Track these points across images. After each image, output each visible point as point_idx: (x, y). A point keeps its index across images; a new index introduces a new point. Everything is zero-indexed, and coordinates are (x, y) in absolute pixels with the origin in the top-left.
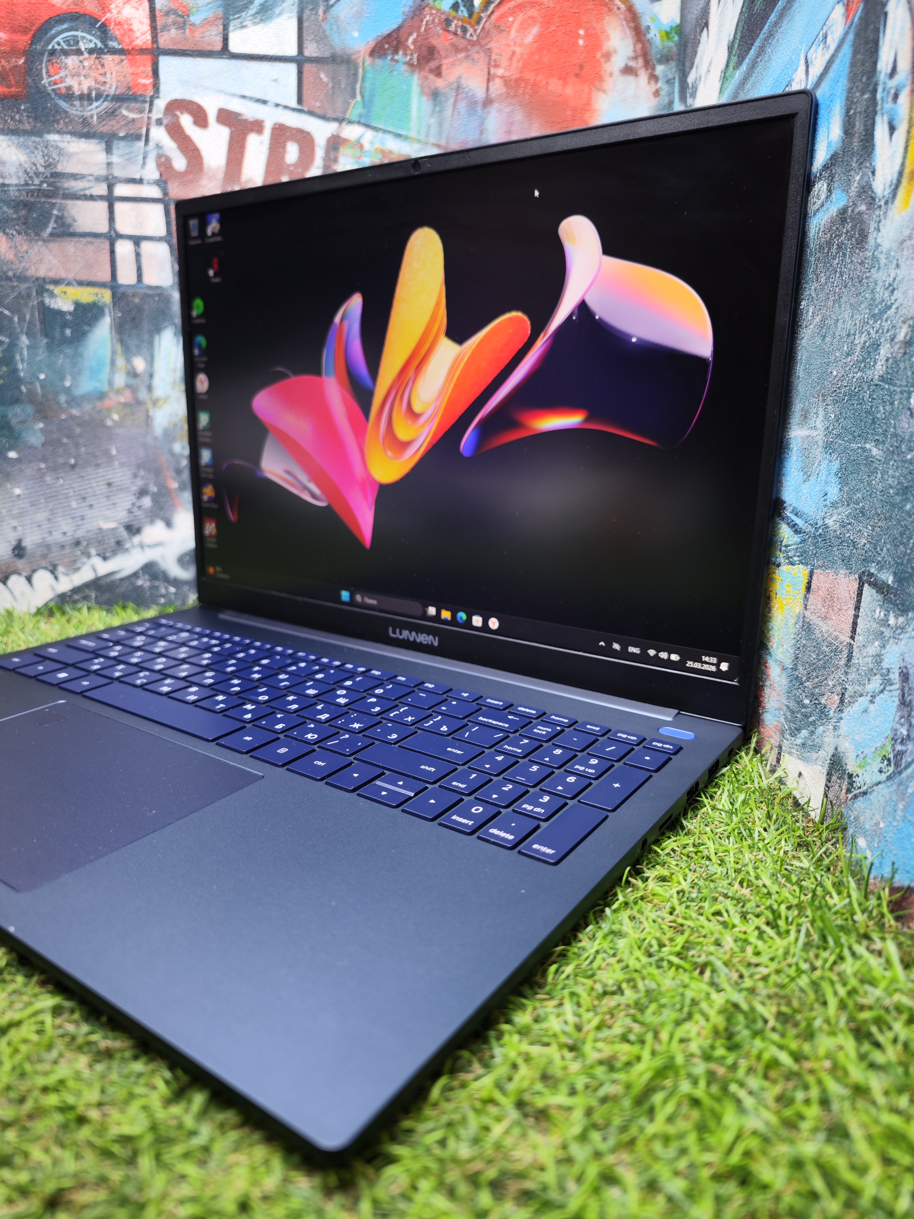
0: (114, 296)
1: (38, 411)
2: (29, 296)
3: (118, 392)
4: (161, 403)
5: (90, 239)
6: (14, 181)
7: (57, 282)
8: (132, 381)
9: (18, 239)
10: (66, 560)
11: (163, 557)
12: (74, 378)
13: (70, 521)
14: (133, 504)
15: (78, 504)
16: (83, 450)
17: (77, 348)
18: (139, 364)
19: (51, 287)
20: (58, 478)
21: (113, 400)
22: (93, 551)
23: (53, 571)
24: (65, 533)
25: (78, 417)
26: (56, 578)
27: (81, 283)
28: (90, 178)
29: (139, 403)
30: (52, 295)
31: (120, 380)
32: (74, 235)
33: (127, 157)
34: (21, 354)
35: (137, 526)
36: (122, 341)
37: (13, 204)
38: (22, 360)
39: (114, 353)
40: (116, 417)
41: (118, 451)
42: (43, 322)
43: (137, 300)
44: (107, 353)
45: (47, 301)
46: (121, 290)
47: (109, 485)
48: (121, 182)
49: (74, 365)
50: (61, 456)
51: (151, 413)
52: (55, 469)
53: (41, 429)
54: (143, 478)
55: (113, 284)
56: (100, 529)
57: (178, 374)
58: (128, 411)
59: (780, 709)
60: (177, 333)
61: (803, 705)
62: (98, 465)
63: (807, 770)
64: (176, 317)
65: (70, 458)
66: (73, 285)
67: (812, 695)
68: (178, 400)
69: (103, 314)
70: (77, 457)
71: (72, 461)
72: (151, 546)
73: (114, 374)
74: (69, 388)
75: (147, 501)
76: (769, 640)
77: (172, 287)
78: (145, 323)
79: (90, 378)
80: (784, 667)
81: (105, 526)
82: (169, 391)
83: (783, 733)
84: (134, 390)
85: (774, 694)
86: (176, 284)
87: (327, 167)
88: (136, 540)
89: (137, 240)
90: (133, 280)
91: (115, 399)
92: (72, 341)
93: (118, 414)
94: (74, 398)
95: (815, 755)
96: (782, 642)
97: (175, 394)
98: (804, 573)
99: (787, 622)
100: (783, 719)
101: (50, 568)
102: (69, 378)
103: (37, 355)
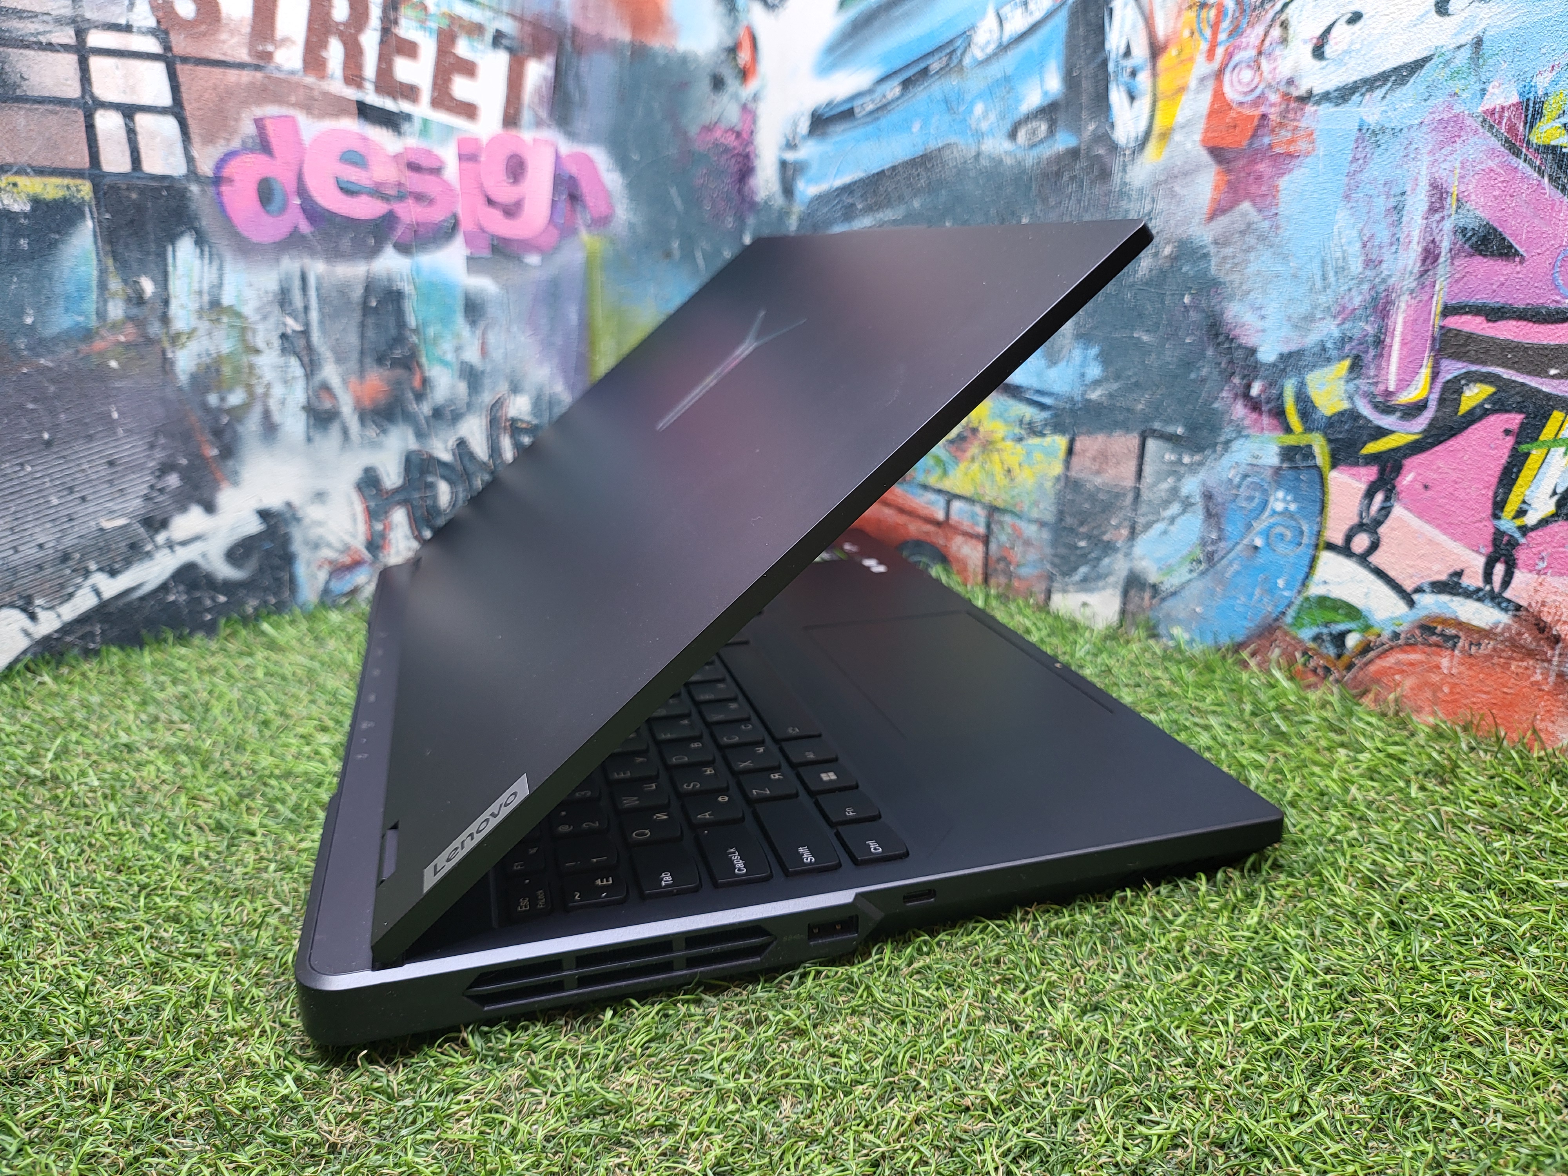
0: (96, 189)
3: (115, 327)
4: (183, 339)
5: (50, 107)
8: (134, 311)
10: (47, 586)
11: (204, 555)
12: (39, 310)
13: (47, 526)
14: (152, 487)
15: (60, 498)
16: (63, 416)
17: (40, 266)
18: (148, 286)
20: (22, 464)
21: (106, 340)
22: (93, 566)
24: (42, 545)
25: (50, 369)
27: (40, 172)
29: (149, 341)
31: (116, 310)
35: (159, 518)
36: (114, 255)
39: (103, 271)
40: (114, 364)
41: (120, 414)
43: (134, 196)
44: (90, 270)
46: (107, 181)
47: (113, 463)
48: (96, 28)
49: (38, 292)
50: (25, 429)
51: (170, 355)
52: (16, 451)
54: (164, 448)
55: (94, 173)
56: (102, 529)
57: (206, 298)
58: (132, 354)
59: (1042, 560)
60: (200, 241)
61: (1077, 548)
62: (90, 438)
63: (1092, 599)
64: (196, 218)
65: (41, 431)
66: (27, 174)
67: (1089, 537)
68: (209, 334)
69: (82, 216)
70: (54, 428)
71: (46, 436)
72: (184, 543)
73: (105, 302)
74: (32, 327)
75: (173, 480)
76: (1015, 506)
77: (186, 176)
78: (150, 227)
79: (67, 310)
80: (1042, 524)
81: (108, 525)
82: (194, 322)
83: (1051, 578)
84: (140, 323)
85: (1032, 550)
86: (193, 174)
87: (386, 31)
88: (161, 538)
89: (128, 111)
90: (125, 166)
91: (112, 338)
92: (31, 256)
93: (117, 359)
94: (41, 342)
95: (1101, 584)
96: (1036, 504)
97: (204, 326)
98: (1060, 442)
99: (1041, 486)
100: (1049, 567)
101: (20, 603)
102: (30, 311)
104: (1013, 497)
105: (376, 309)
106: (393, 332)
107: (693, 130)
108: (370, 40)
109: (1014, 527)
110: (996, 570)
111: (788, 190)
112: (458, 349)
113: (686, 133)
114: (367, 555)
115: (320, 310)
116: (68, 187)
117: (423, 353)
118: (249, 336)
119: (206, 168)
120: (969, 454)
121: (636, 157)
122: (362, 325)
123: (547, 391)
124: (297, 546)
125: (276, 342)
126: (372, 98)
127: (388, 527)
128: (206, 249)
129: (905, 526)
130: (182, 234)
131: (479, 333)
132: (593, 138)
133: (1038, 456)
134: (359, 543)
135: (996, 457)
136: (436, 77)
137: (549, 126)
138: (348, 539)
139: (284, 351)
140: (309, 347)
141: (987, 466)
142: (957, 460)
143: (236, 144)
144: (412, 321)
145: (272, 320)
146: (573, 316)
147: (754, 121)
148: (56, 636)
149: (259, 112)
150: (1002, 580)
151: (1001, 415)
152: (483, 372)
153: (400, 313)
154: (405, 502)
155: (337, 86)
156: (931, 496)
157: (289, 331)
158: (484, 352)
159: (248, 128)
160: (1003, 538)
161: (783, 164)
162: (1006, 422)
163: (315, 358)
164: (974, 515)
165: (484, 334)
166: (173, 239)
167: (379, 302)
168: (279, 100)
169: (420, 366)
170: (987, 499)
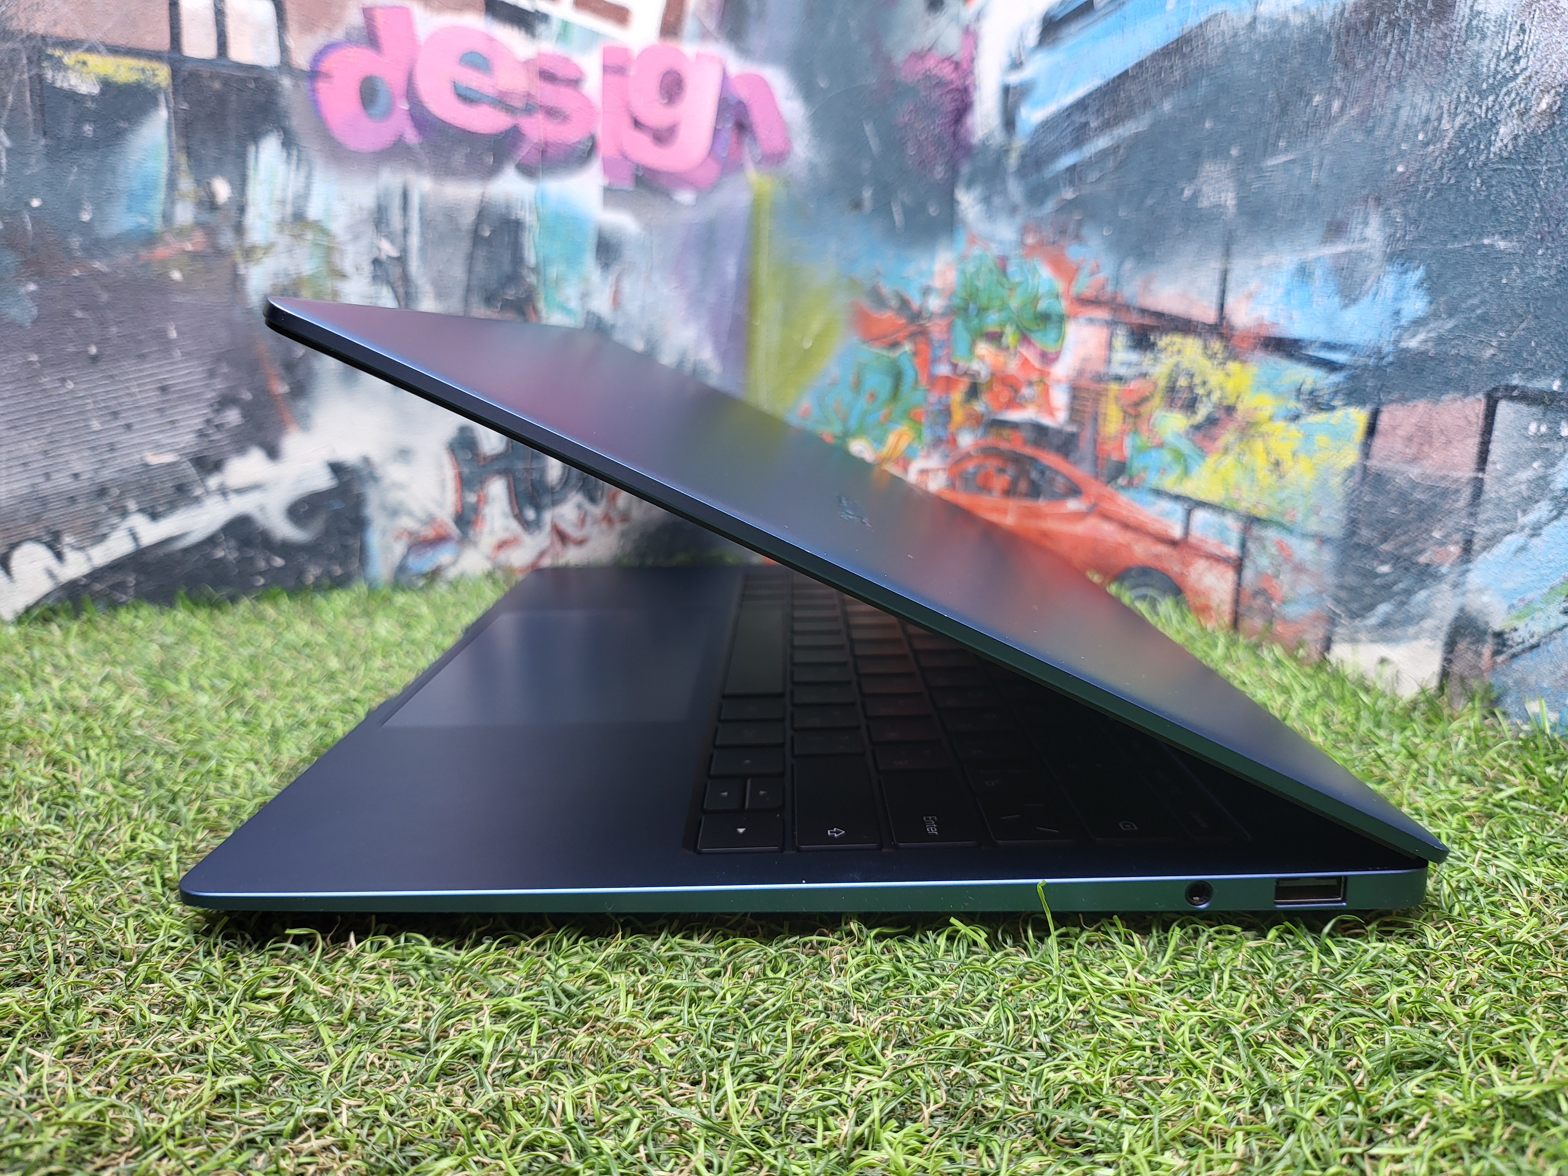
0: (175, 74)
1: (26, 263)
3: (182, 233)
4: (260, 254)
7: (69, 45)
8: (206, 217)
10: (79, 522)
11: (262, 508)
12: (98, 208)
13: (87, 453)
14: (208, 421)
15: (102, 423)
16: (114, 330)
17: (104, 157)
18: (222, 190)
19: (58, 53)
20: (63, 380)
21: (170, 247)
22: (131, 505)
23: (54, 541)
25: (104, 274)
26: (59, 556)
27: (114, 50)
29: (220, 253)
30: (59, 66)
31: (185, 214)
35: (214, 458)
36: (189, 150)
39: (173, 169)
40: (177, 275)
41: (179, 333)
42: (39, 110)
43: (217, 86)
44: (160, 166)
45: (49, 75)
46: (188, 66)
47: (165, 389)
49: (99, 185)
50: (71, 341)
51: (242, 271)
52: (58, 363)
54: (226, 377)
55: (174, 55)
56: (146, 465)
57: (289, 210)
58: (199, 266)
59: (1321, 593)
60: (288, 142)
61: (1377, 575)
62: (142, 357)
63: (1397, 653)
64: (286, 116)
65: (87, 345)
66: (99, 52)
67: (1395, 559)
68: (290, 251)
69: (155, 103)
70: (103, 342)
71: (93, 350)
72: (240, 491)
73: (173, 203)
74: (88, 225)
75: (233, 416)
76: (1283, 514)
77: (278, 68)
78: (231, 122)
79: (129, 209)
80: (1322, 540)
81: (155, 459)
82: (272, 235)
83: (1332, 620)
84: (211, 231)
85: (1305, 578)
86: (286, 65)
88: (213, 482)
90: (209, 51)
91: (177, 245)
92: (94, 145)
93: (181, 270)
94: (97, 242)
95: (1411, 630)
96: (1315, 510)
97: (283, 240)
98: (1358, 416)
99: (1323, 484)
100: (1330, 604)
101: (47, 538)
102: (88, 206)
103: (26, 165)
104: (1281, 502)
105: (488, 241)
106: (507, 268)
107: (899, 57)
109: (1281, 546)
110: (1250, 608)
111: (1009, 122)
112: (585, 296)
113: (888, 60)
114: (454, 530)
115: (423, 235)
116: (143, 70)
117: (542, 296)
118: (336, 258)
119: (301, 59)
120: (1221, 443)
121: (822, 85)
122: (471, 258)
123: (691, 357)
124: (373, 510)
125: (367, 268)
127: (483, 500)
128: (295, 153)
129: (1127, 547)
130: (267, 132)
131: (611, 279)
132: (771, 57)
133: (1322, 440)
134: (446, 514)
135: (1259, 445)
137: (717, 39)
138: (433, 509)
139: (375, 278)
140: (406, 278)
141: (1245, 459)
142: (1203, 453)
143: (338, 34)
144: (531, 257)
145: (364, 242)
146: (731, 270)
147: (976, 46)
148: (84, 581)
149: (368, 2)
150: (1258, 622)
151: (1268, 385)
152: (613, 326)
153: (516, 248)
154: (506, 472)
156: (1165, 505)
157: (383, 257)
158: (616, 302)
159: (354, 18)
160: (1264, 562)
161: (1006, 90)
162: (1277, 394)
163: (412, 290)
164: (1223, 530)
165: (618, 281)
166: (255, 136)
167: (493, 232)
169: (536, 311)
170: (1244, 506)
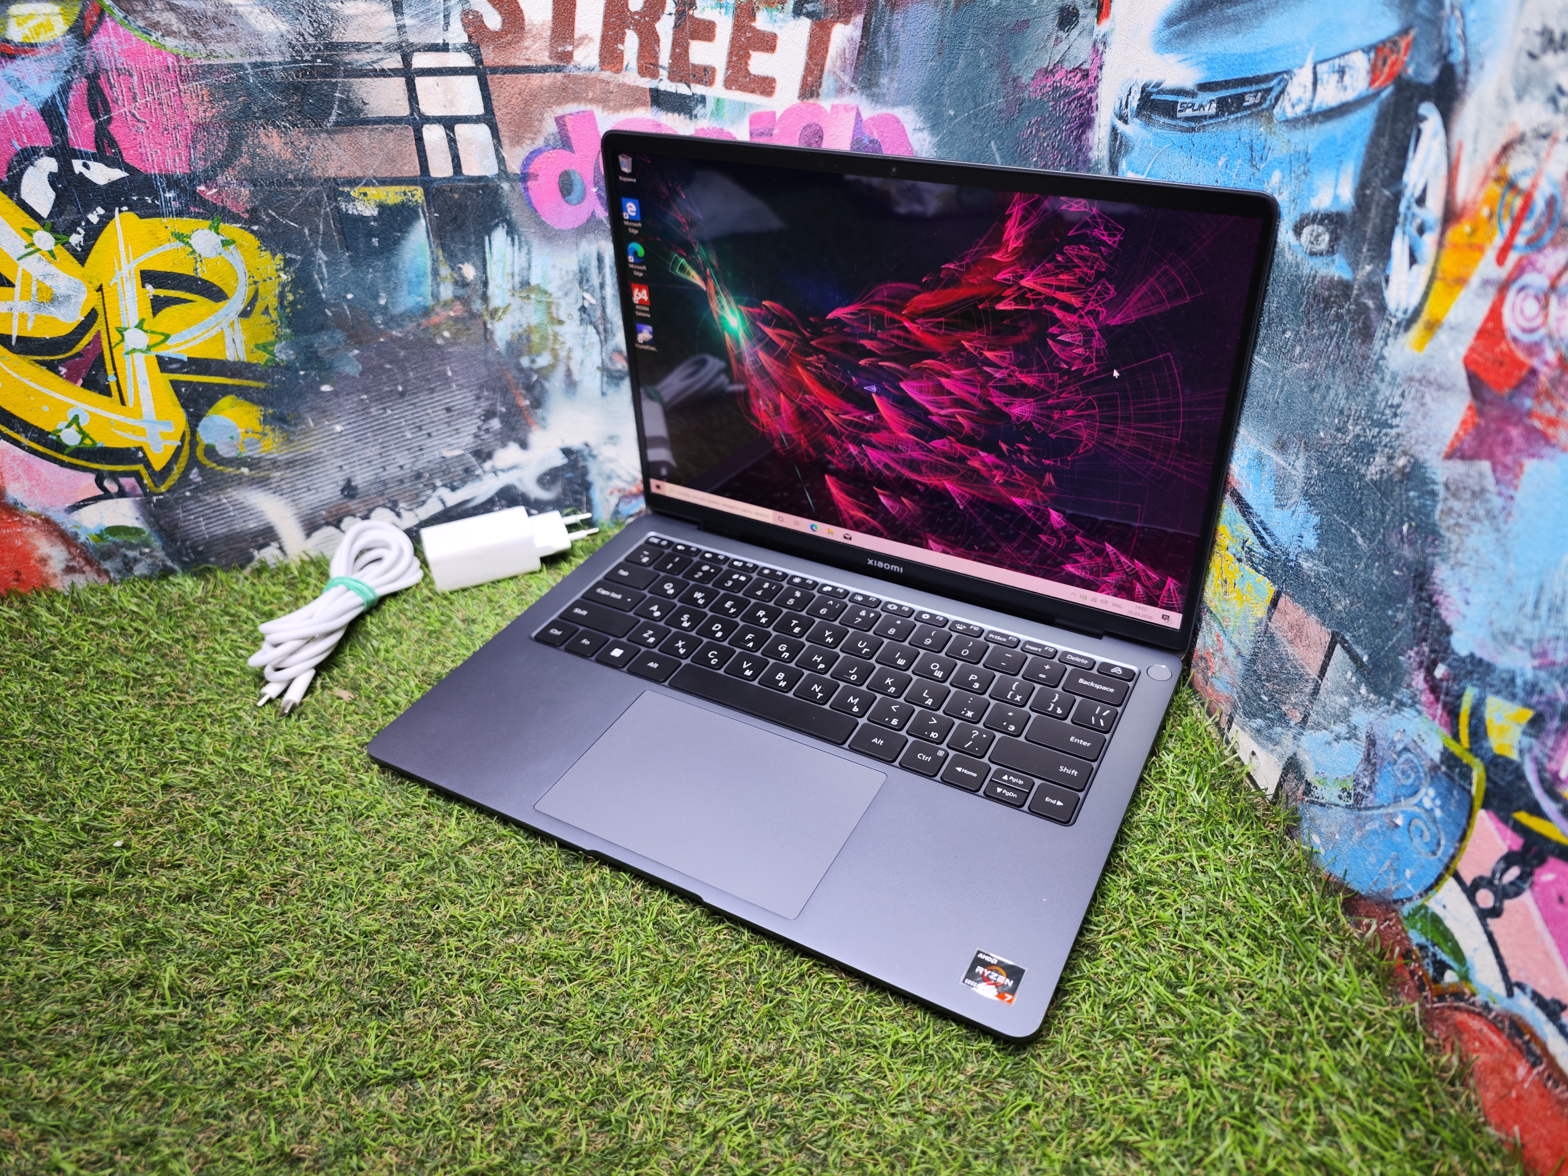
0: (427, 193)
1: (351, 337)
2: (319, 203)
3: (446, 305)
4: (500, 313)
5: (387, 126)
6: (278, 58)
7: (353, 182)
8: (461, 292)
9: (294, 133)
10: (407, 494)
11: (520, 480)
12: (389, 294)
13: (405, 453)
14: (479, 427)
15: (413, 433)
16: (411, 374)
17: (388, 258)
18: (469, 271)
19: (346, 189)
20: (384, 409)
21: (440, 316)
22: (438, 482)
23: (393, 507)
24: (401, 467)
25: (400, 338)
26: (398, 515)
27: (383, 182)
28: (378, 47)
29: (473, 316)
30: (349, 198)
31: (447, 292)
32: (366, 122)
33: (423, 16)
34: (320, 272)
35: (485, 450)
36: (443, 247)
37: (280, 88)
38: (322, 280)
39: (435, 261)
40: (447, 334)
41: (453, 372)
42: (342, 232)
43: (456, 196)
44: (425, 260)
45: (343, 206)
46: (435, 185)
47: (448, 410)
48: (419, 50)
49: (388, 279)
50: (385, 383)
51: (490, 326)
52: (380, 399)
53: (356, 356)
54: (487, 398)
55: (424, 178)
56: (444, 457)
57: (517, 279)
58: (460, 326)
59: (1233, 686)
60: (511, 231)
61: (1260, 698)
62: (432, 390)
63: (1261, 754)
64: (507, 211)
65: (396, 385)
66: (373, 185)
67: (1271, 696)
68: (521, 308)
69: (418, 217)
70: (405, 383)
71: (400, 388)
72: (505, 470)
73: (438, 285)
74: (385, 307)
75: (495, 424)
76: (1223, 619)
77: (498, 176)
78: (470, 222)
79: (410, 293)
80: (1240, 654)
81: (448, 454)
82: (508, 299)
83: (1235, 708)
84: (465, 302)
85: (1227, 670)
86: (503, 173)
87: (681, 15)
88: (487, 465)
89: (449, 123)
90: (448, 172)
91: (444, 314)
92: (381, 251)
93: (449, 330)
94: (392, 318)
95: (1270, 746)
96: (1239, 631)
97: (516, 302)
98: (1269, 589)
99: (1245, 617)
100: (1236, 696)
101: (389, 505)
102: (383, 295)
103: (340, 271)
104: (1223, 610)
107: (1026, 75)
108: (665, 27)
109: (1218, 638)
113: (1016, 79)
115: (613, 285)
116: (405, 193)
118: (554, 310)
119: (514, 166)
121: (949, 113)
124: (593, 476)
125: (576, 315)
126: (666, 85)
128: (516, 237)
130: (497, 225)
132: (902, 99)
133: (1249, 586)
136: (731, 54)
137: (852, 91)
138: (635, 473)
139: (582, 321)
140: (603, 318)
143: (540, 143)
145: (573, 296)
149: (559, 111)
150: (1200, 677)
155: (631, 77)
157: (587, 305)
159: (550, 127)
160: (1209, 641)
161: (1114, 133)
163: (609, 326)
166: (489, 231)
168: (577, 98)
